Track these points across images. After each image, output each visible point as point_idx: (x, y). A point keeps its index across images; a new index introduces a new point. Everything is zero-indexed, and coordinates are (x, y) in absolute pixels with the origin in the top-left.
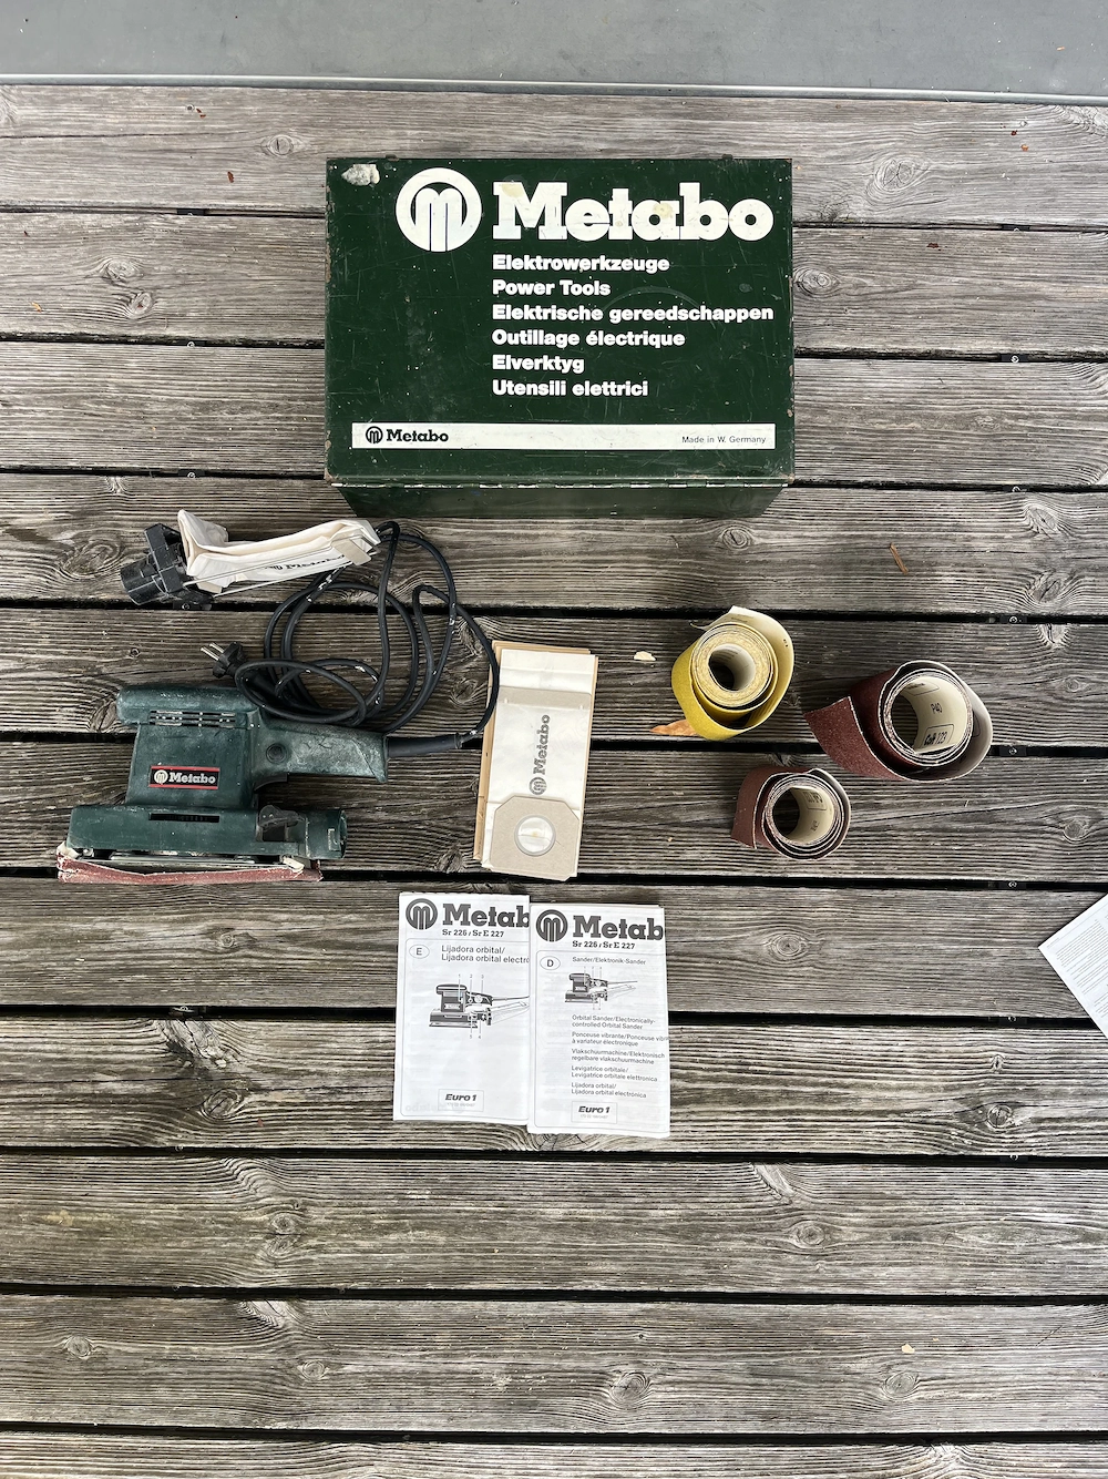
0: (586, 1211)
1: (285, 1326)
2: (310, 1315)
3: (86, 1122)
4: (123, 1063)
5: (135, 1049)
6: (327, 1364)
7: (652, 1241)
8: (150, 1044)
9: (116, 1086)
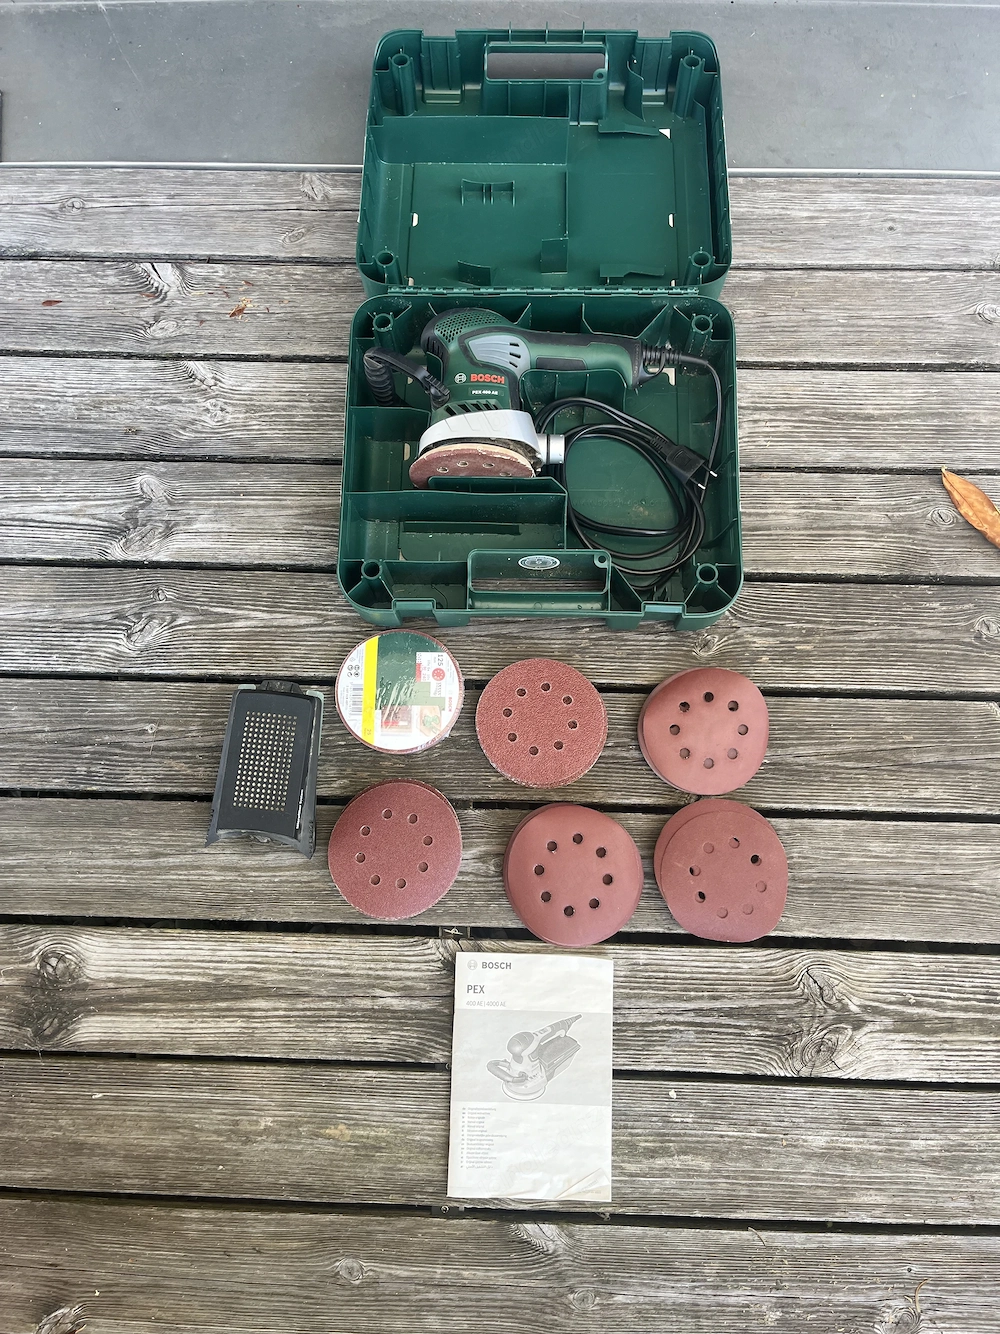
0: (848, 1139)
1: (555, 1251)
2: (579, 1240)
3: (366, 1036)
4: (400, 980)
5: (413, 966)
6: (598, 1294)
7: (915, 1172)
8: (426, 962)
9: (395, 1002)
